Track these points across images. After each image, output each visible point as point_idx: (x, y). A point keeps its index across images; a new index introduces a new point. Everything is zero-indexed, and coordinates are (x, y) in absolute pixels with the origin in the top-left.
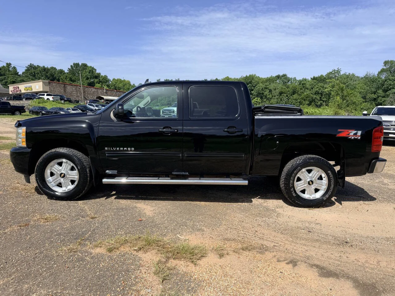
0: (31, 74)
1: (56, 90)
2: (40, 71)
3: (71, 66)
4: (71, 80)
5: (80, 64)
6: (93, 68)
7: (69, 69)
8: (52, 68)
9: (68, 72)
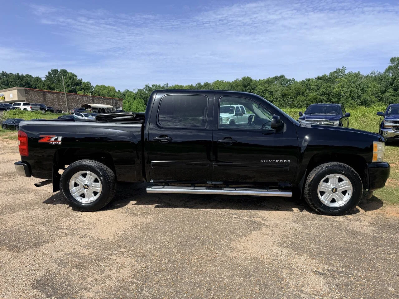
0: (4, 83)
1: (34, 98)
2: (14, 80)
3: (49, 73)
4: (49, 88)
5: (59, 70)
6: (74, 75)
7: (46, 76)
8: (27, 76)
9: (46, 79)
